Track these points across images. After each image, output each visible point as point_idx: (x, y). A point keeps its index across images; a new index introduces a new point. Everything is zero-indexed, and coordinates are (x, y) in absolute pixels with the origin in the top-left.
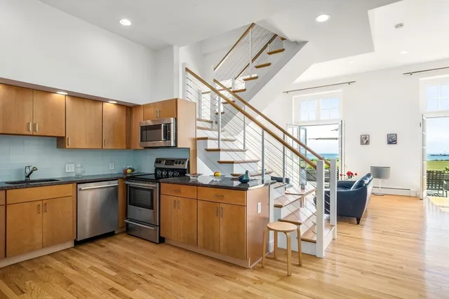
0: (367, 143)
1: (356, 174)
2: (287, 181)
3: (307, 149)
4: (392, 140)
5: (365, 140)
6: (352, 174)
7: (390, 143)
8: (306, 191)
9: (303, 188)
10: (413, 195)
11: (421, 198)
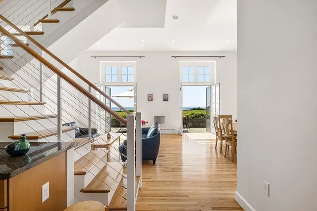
0: (152, 100)
1: (147, 122)
2: (94, 131)
3: (111, 100)
4: (166, 99)
5: (150, 98)
6: (145, 122)
7: (164, 100)
8: (112, 140)
9: (109, 138)
10: (177, 133)
11: (181, 135)
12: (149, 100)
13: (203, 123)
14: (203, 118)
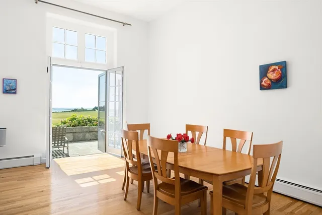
4: (10, 89)
7: (6, 92)
11: (47, 166)
13: (91, 133)
14: (91, 126)
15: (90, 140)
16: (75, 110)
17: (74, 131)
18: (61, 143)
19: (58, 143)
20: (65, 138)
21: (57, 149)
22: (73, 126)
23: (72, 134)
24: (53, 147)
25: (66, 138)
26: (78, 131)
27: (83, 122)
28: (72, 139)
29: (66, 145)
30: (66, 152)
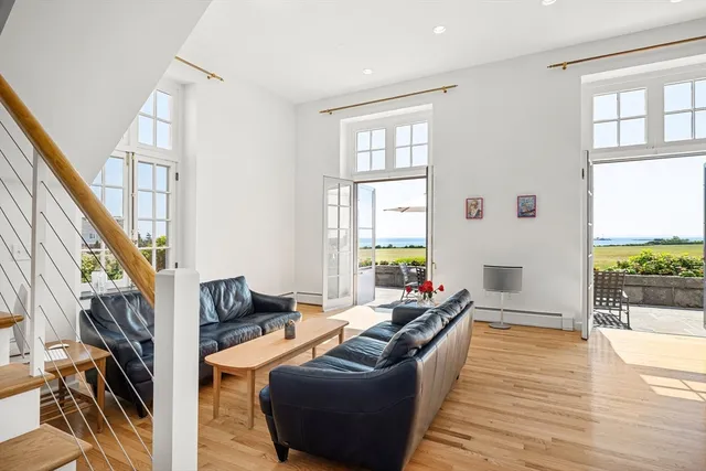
0: (479, 215)
1: (441, 289)
4: (527, 210)
5: (475, 210)
7: (522, 215)
10: (568, 326)
11: (584, 336)
12: (469, 217)
13: (691, 293)
14: (690, 275)
15: (688, 307)
16: (657, 242)
17: (646, 282)
18: (614, 302)
19: (608, 301)
20: (621, 294)
21: (607, 312)
22: (642, 273)
23: (641, 289)
24: (596, 307)
25: (625, 295)
26: (654, 283)
27: (668, 267)
28: (641, 299)
29: (624, 307)
30: (624, 320)
